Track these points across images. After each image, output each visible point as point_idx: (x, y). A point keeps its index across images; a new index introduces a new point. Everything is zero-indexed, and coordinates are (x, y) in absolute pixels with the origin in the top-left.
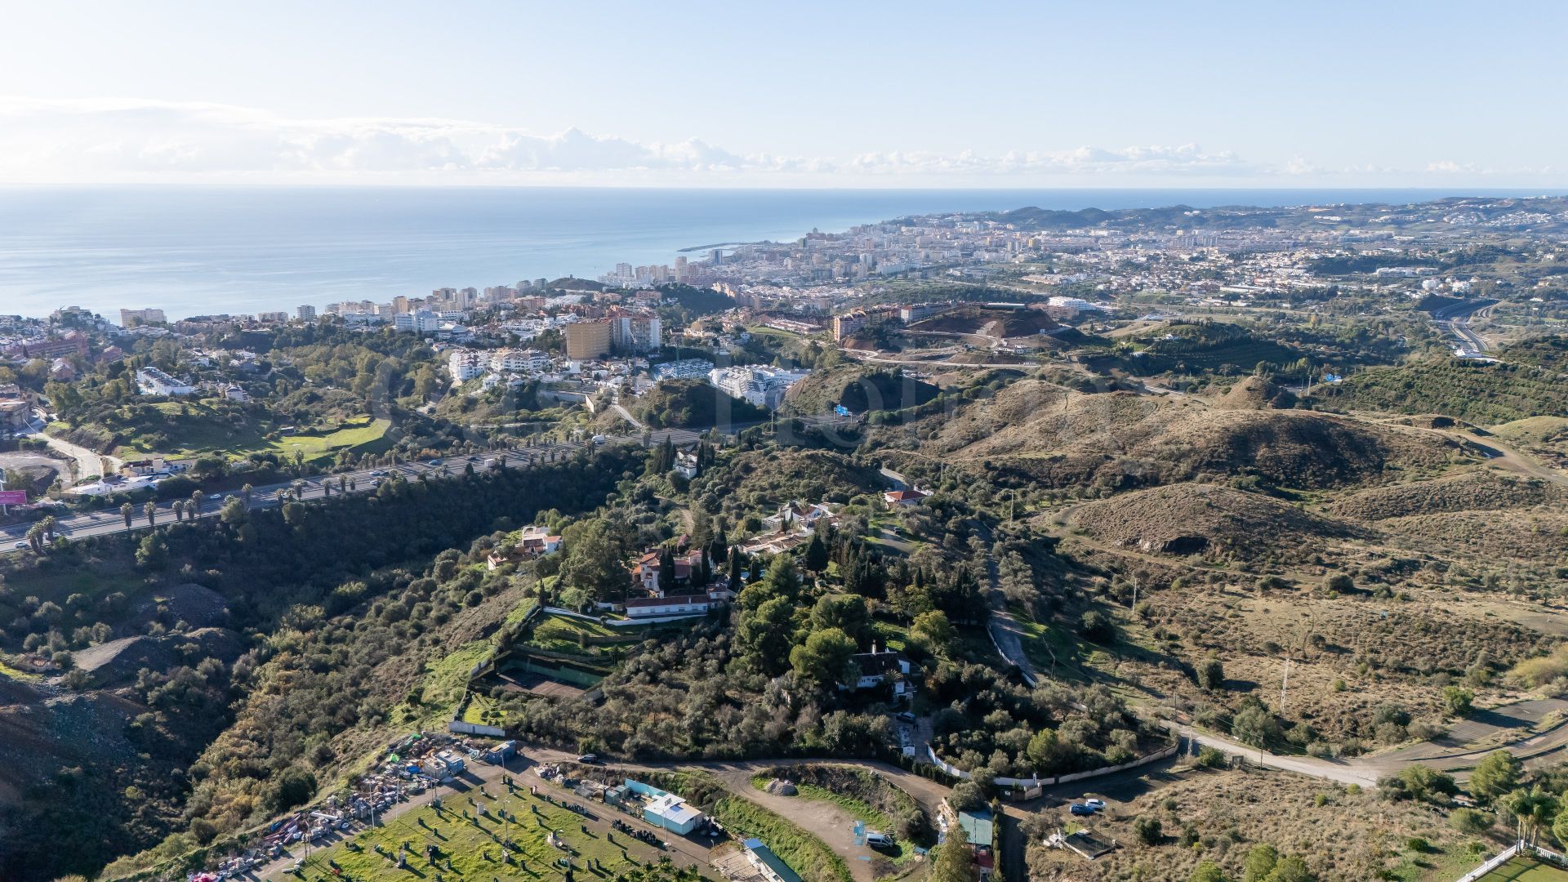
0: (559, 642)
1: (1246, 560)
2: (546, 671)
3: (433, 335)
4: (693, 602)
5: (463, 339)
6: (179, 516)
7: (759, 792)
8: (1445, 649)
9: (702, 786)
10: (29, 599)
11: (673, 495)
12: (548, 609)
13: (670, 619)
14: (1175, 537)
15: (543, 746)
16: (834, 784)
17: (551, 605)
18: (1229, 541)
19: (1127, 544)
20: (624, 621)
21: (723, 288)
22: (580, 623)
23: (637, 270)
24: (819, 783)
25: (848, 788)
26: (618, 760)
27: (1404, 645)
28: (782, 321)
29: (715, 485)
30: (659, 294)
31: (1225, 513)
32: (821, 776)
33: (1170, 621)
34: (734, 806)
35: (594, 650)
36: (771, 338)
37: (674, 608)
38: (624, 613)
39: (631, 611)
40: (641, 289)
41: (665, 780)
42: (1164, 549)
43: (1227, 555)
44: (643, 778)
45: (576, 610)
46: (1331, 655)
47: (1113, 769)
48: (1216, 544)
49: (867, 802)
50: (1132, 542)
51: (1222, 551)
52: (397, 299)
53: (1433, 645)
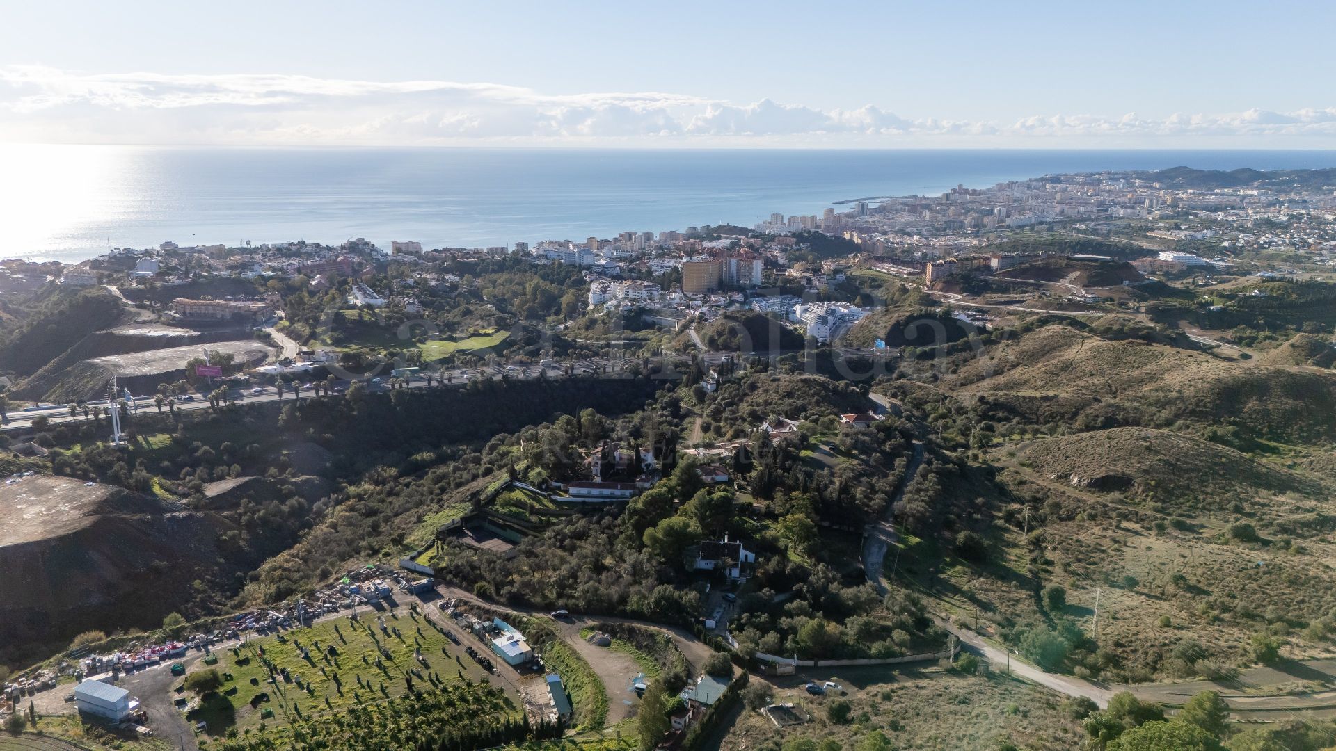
0: (514, 509)
1: (1164, 502)
2: (498, 531)
3: (589, 268)
4: (622, 488)
5: (609, 272)
6: (317, 393)
7: (581, 641)
8: (1303, 602)
9: (542, 630)
10: (196, 443)
11: (695, 405)
12: (516, 483)
13: (602, 500)
14: (1102, 475)
15: (455, 585)
16: (638, 642)
17: (519, 480)
18: (1153, 483)
19: (1059, 477)
20: (567, 497)
21: (852, 236)
22: (534, 497)
23: (789, 219)
24: (629, 639)
25: (646, 646)
26: (498, 603)
27: (1263, 593)
28: (886, 266)
29: (723, 399)
30: (794, 240)
31: (1161, 456)
32: (632, 635)
33: (1055, 549)
34: (557, 648)
35: (534, 519)
36: (874, 280)
37: (606, 492)
38: (567, 492)
39: (573, 490)
40: (780, 235)
41: (520, 622)
42: (1089, 485)
43: (1147, 496)
44: (506, 618)
45: (534, 486)
46: (1188, 595)
47: (873, 661)
48: (1140, 485)
49: (656, 659)
50: (1064, 477)
51: (1143, 492)
52: (589, 240)
53: (1292, 596)
